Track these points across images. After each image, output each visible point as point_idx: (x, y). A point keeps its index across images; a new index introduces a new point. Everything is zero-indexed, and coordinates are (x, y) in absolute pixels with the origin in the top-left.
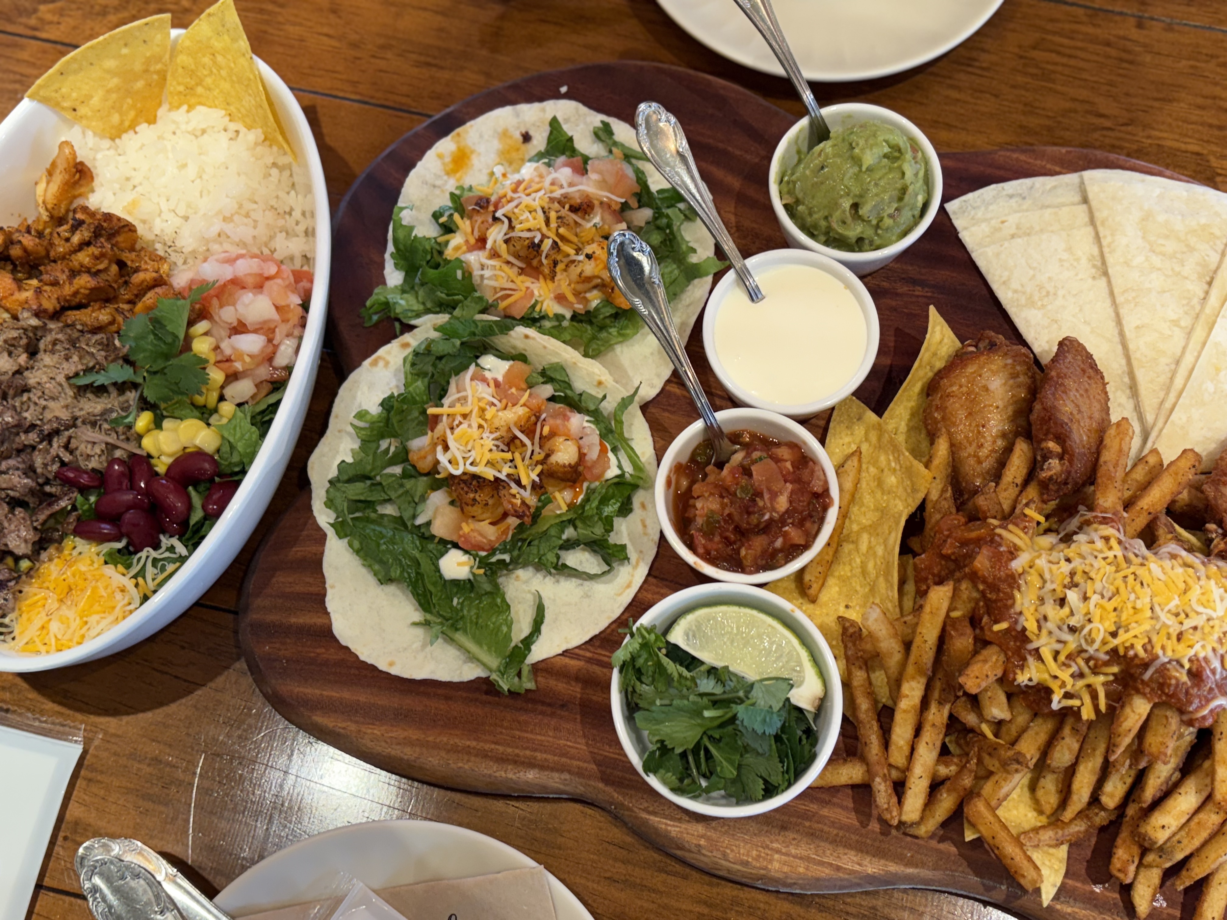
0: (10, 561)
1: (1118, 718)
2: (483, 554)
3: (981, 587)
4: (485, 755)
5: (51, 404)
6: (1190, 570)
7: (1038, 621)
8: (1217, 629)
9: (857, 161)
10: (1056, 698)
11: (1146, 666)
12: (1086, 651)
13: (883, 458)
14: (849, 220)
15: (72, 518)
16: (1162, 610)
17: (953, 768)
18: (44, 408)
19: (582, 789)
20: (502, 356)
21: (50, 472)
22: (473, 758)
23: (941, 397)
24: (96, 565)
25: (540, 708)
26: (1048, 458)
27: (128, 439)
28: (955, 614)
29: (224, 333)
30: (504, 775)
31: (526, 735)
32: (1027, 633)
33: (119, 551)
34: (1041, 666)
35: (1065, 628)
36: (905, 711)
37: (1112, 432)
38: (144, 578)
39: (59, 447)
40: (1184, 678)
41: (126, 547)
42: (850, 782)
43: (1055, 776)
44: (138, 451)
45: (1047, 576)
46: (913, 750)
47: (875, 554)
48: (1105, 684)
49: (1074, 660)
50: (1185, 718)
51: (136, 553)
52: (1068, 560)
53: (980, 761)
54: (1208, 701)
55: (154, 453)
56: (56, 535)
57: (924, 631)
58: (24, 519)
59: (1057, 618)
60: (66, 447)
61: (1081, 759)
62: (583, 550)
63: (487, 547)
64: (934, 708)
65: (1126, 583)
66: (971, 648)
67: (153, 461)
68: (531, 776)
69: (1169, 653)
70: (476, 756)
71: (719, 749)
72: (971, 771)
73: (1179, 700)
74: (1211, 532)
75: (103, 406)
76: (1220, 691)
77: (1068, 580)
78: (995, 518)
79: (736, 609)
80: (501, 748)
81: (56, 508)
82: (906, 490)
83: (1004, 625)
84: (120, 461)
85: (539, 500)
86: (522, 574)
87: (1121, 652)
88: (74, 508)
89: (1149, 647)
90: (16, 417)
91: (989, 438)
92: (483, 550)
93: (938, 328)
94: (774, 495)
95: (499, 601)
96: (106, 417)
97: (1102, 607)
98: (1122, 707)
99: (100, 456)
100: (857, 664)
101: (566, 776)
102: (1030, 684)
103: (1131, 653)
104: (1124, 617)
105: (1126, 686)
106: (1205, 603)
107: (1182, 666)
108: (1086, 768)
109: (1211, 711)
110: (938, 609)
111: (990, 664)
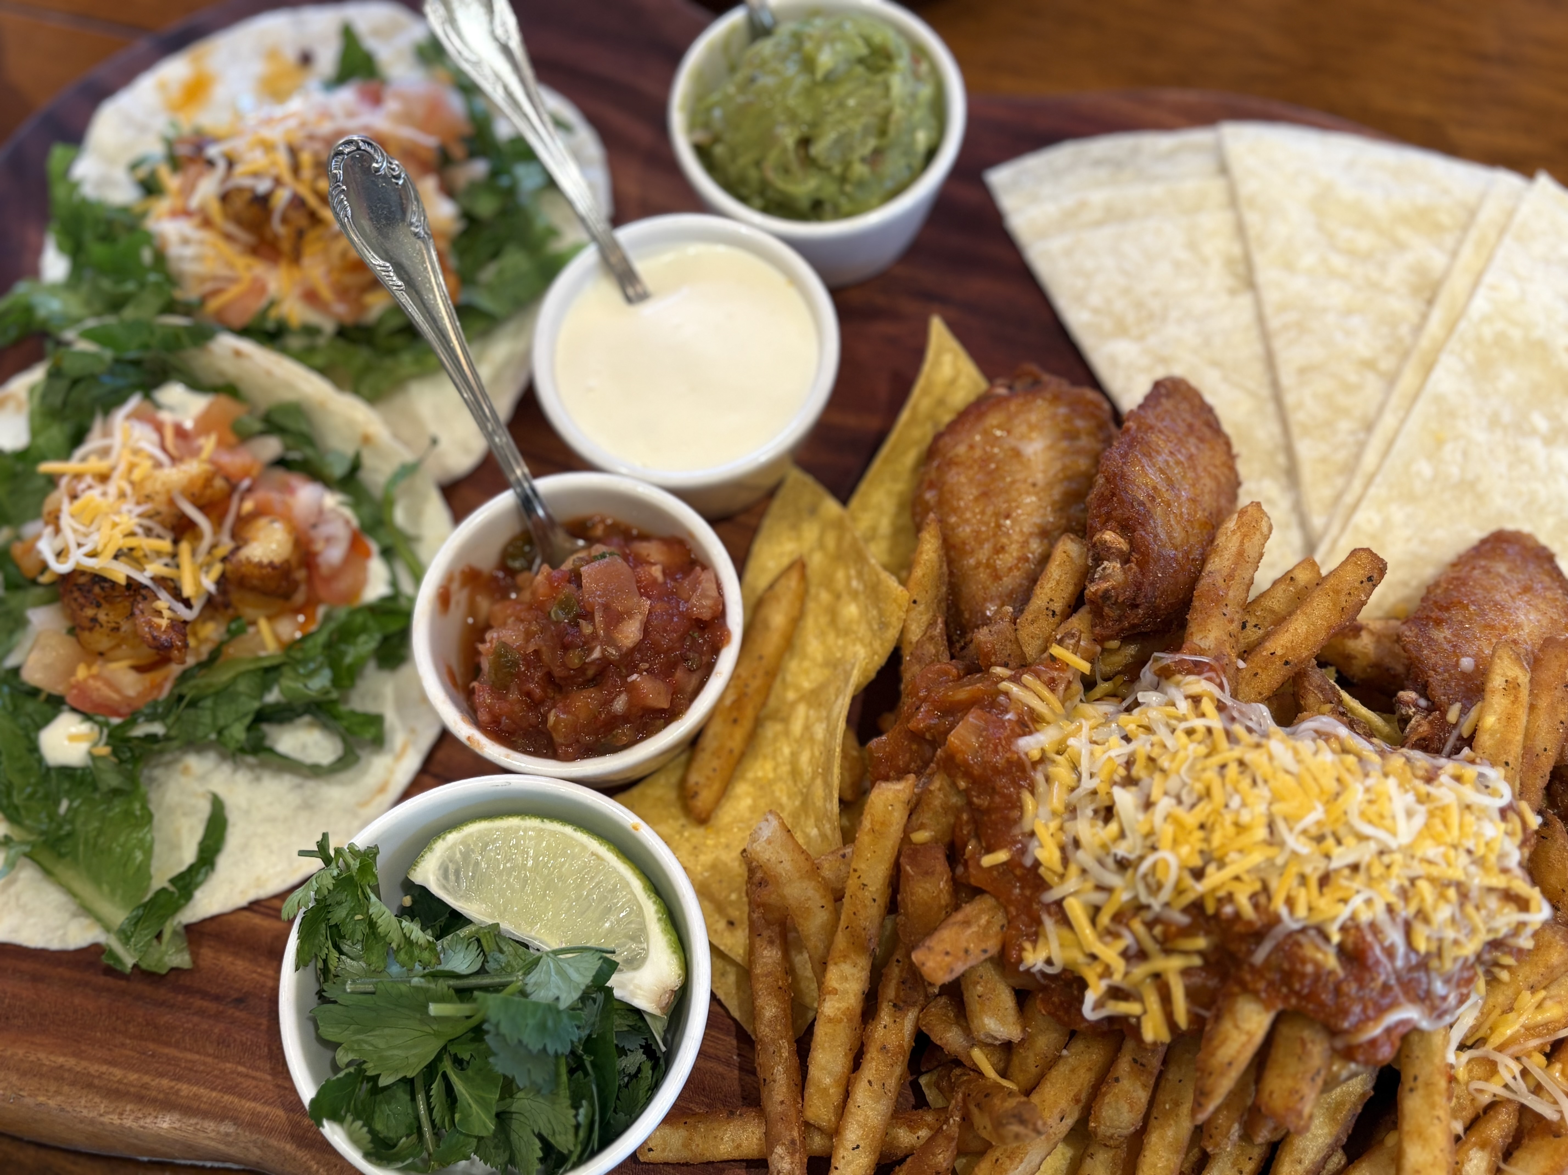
1: (1210, 1040)
2: (116, 721)
3: (962, 784)
4: (87, 1084)
6: (1351, 759)
7: (1063, 849)
8: (1395, 870)
9: (808, 64)
10: (1091, 997)
11: (1258, 935)
12: (1148, 907)
13: (840, 575)
14: (795, 166)
16: (1291, 829)
17: (924, 1133)
19: (258, 1152)
20: (196, 385)
22: (66, 1089)
23: (939, 467)
25: (198, 1003)
26: (1103, 560)
28: (921, 836)
30: (117, 1122)
31: (166, 1050)
32: (1042, 870)
34: (1065, 932)
35: (1110, 861)
36: (830, 1020)
37: (1231, 524)
40: (1331, 961)
42: (736, 1155)
43: (1111, 1153)
45: (1084, 768)
46: (847, 1095)
47: (812, 740)
48: (1186, 972)
49: (1127, 926)
50: (1339, 1044)
52: (1127, 739)
53: (966, 1119)
54: (1382, 1011)
57: (863, 866)
59: (1097, 841)
61: (1153, 1122)
62: (311, 725)
63: (125, 710)
64: (885, 1016)
65: (1222, 776)
66: (945, 899)
68: (165, 1126)
69: (1301, 911)
70: (73, 1084)
71: (466, 1080)
72: (950, 1139)
73: (1322, 1005)
74: (1407, 704)
76: (1406, 993)
77: (1122, 772)
78: (1006, 665)
79: (534, 823)
80: (118, 1073)
82: (869, 624)
83: (1002, 856)
85: (229, 631)
86: (195, 763)
87: (1210, 908)
89: (1263, 900)
91: (1016, 537)
92: (117, 714)
93: (947, 359)
94: (615, 619)
95: (137, 806)
97: (1178, 823)
98: (1218, 1018)
100: (766, 933)
101: (227, 1128)
102: (1050, 970)
103: (1228, 910)
104: (1217, 839)
105: (1224, 977)
106: (1375, 819)
107: (1327, 939)
108: (1162, 1138)
109: (1388, 1031)
110: (883, 823)
111: (974, 929)
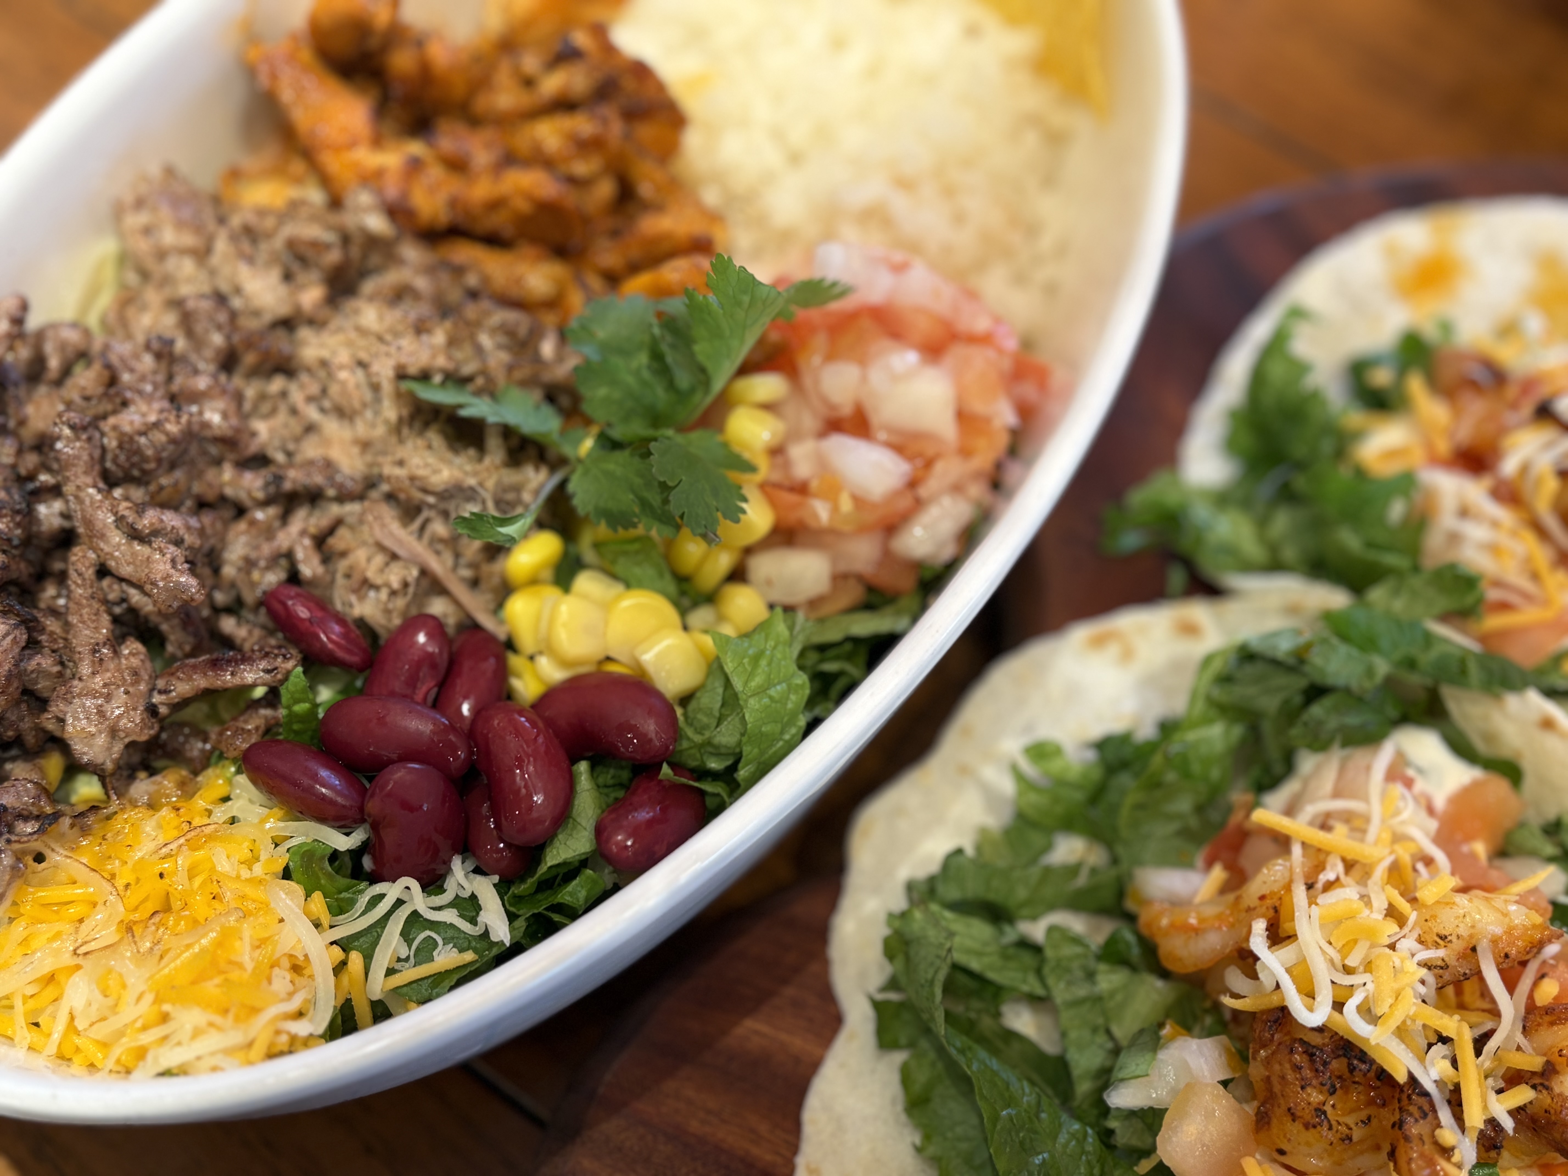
0: (54, 765)
5: (332, 426)
15: (254, 722)
18: (310, 428)
21: (253, 585)
24: (258, 870)
27: (474, 583)
29: (809, 422)
33: (335, 856)
38: (368, 958)
39: (303, 533)
41: (356, 854)
44: (486, 621)
51: (374, 878)
55: (526, 640)
56: (196, 748)
58: (135, 673)
60: (320, 541)
67: (515, 661)
75: (457, 474)
81: (227, 679)
84: (436, 626)
88: (273, 697)
90: (234, 421)
96: (451, 506)
99: (393, 593)
